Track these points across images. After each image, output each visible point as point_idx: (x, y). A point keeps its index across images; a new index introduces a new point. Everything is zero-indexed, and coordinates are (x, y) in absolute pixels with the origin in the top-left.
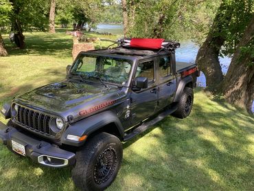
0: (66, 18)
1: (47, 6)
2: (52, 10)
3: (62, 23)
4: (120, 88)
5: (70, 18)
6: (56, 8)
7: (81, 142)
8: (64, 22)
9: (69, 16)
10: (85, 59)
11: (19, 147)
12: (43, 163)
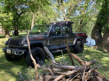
2: (33, 22)
4: (46, 34)
7: (28, 46)
11: (9, 51)
12: (16, 54)
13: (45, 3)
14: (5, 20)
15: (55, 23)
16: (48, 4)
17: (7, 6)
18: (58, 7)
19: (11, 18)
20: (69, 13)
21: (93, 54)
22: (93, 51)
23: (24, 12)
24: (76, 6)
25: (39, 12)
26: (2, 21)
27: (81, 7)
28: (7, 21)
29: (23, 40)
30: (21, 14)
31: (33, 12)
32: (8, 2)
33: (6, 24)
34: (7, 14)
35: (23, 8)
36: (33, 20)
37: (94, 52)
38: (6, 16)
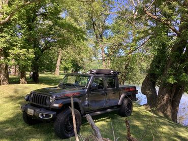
0: (67, 66)
1: (56, 58)
2: (59, 60)
3: (64, 70)
4: (83, 89)
5: (70, 67)
6: (61, 60)
7: (59, 107)
8: (66, 69)
9: (69, 65)
10: (69, 77)
11: (31, 111)
12: (41, 117)
13: (80, 38)
14: (23, 58)
15: (95, 71)
16: (84, 39)
17: (26, 38)
18: (96, 43)
19: (32, 56)
20: (111, 53)
21: (145, 119)
22: (146, 113)
23: (49, 47)
24: (121, 44)
25: (69, 49)
26: (18, 58)
27: (127, 46)
28: (25, 60)
29: (52, 96)
30: (44, 49)
31: (62, 48)
32: (28, 33)
33: (23, 63)
34: (26, 50)
35: (49, 42)
36: (60, 57)
37: (146, 115)
38: (25, 53)
